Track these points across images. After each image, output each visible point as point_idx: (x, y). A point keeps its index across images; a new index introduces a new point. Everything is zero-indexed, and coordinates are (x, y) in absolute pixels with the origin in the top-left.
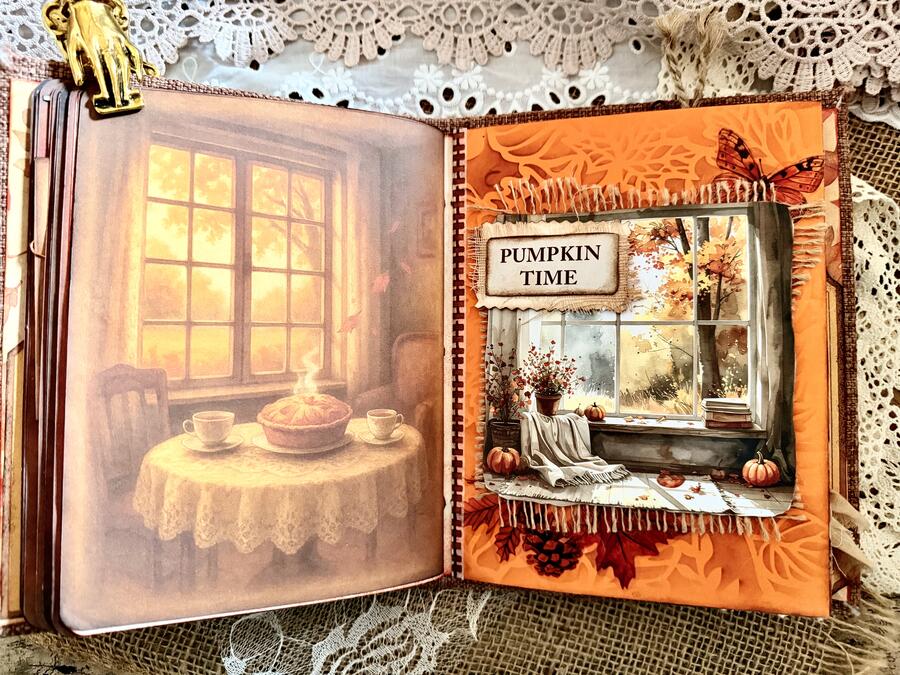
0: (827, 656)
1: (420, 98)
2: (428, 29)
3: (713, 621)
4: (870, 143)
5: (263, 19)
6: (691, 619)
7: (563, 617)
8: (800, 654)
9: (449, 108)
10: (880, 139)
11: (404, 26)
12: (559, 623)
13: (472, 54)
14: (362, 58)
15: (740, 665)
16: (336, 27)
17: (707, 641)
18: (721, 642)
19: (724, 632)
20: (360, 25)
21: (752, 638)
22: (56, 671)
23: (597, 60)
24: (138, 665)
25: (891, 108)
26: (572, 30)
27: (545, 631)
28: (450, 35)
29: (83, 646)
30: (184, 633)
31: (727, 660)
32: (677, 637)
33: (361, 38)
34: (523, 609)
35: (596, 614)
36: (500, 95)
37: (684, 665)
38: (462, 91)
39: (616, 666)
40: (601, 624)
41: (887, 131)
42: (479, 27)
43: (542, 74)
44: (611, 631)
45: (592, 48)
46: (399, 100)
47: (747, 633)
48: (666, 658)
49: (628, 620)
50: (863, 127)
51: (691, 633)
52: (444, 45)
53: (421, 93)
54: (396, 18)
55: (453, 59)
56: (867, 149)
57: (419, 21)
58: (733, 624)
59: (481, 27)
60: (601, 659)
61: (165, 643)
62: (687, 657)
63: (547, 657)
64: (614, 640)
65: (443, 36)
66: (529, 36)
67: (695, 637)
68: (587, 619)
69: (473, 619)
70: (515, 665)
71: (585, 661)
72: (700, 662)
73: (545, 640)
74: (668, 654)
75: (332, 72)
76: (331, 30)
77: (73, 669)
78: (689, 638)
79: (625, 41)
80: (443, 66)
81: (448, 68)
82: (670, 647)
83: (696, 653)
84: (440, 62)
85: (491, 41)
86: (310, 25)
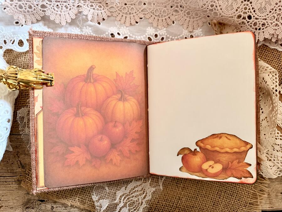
0: (252, 194)
2: (150, 16)
3: (224, 185)
4: (272, 54)
5: (102, 9)
6: (218, 185)
7: (184, 184)
8: (246, 193)
9: (156, 40)
10: (274, 53)
11: (143, 15)
12: (183, 186)
13: (163, 24)
14: (131, 23)
15: (230, 197)
16: (123, 13)
17: (222, 190)
18: (226, 190)
19: (227, 188)
20: (130, 13)
21: (234, 189)
22: (39, 201)
23: (198, 27)
24: (63, 199)
25: (278, 45)
26: (192, 18)
27: (179, 188)
28: (156, 18)
29: (48, 194)
30: (77, 190)
32: (214, 189)
33: (130, 17)
34: (173, 182)
35: (193, 183)
36: (171, 37)
37: (216, 197)
38: (160, 35)
39: (198, 198)
40: (194, 186)
41: (277, 51)
42: (165, 16)
43: (183, 31)
44: (197, 188)
45: (197, 23)
46: (142, 37)
47: (233, 188)
48: (211, 195)
49: (202, 185)
50: (270, 50)
51: (218, 188)
52: (155, 21)
53: (148, 35)
54: (141, 12)
55: (158, 25)
56: (271, 56)
58: (229, 185)
59: (166, 16)
60: (194, 196)
61: (72, 193)
62: (217, 195)
63: (179, 196)
64: (198, 190)
65: (154, 18)
66: (179, 19)
67: (219, 189)
68: (191, 185)
69: (161, 184)
70: (171, 198)
71: (190, 196)
72: (220, 196)
73: (179, 191)
74: (212, 194)
75: (122, 27)
76: (121, 14)
77: (44, 201)
78: (218, 190)
79: (206, 22)
80: (155, 28)
81: (156, 28)
82: (212, 192)
83: (219, 194)
84: (154, 26)
85: (168, 20)
86: (115, 12)
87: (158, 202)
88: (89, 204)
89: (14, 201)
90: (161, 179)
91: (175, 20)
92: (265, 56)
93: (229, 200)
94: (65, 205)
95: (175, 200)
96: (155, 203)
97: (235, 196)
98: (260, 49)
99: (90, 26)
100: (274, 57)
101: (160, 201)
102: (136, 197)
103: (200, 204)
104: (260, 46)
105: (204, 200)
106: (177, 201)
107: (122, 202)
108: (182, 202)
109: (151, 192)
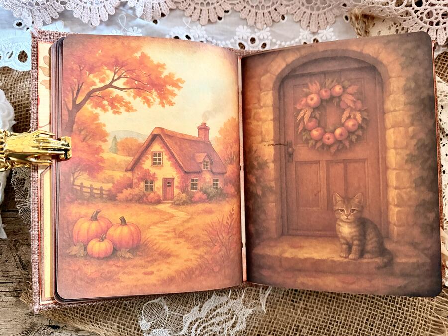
0: (433, 322)
1: (239, 41)
2: (242, 8)
3: (379, 305)
6: (368, 304)
7: (305, 303)
8: (420, 321)
11: (230, 6)
12: (304, 306)
13: (264, 21)
14: (209, 21)
15: (392, 327)
16: (196, 4)
17: (376, 315)
18: (382, 315)
19: (384, 311)
20: (208, 4)
21: (398, 313)
22: (50, 328)
23: (327, 25)
24: (93, 325)
26: (315, 9)
27: (296, 310)
28: (254, 11)
29: (65, 315)
30: (116, 309)
31: (385, 325)
32: (361, 313)
33: (208, 10)
34: (286, 299)
35: (322, 301)
36: (278, 42)
37: (365, 327)
38: (260, 40)
39: (332, 328)
40: (324, 307)
43: (300, 32)
44: (329, 310)
45: (324, 18)
46: (228, 42)
47: (395, 311)
48: (356, 324)
49: (338, 304)
51: (369, 311)
52: (251, 16)
53: (239, 39)
54: (227, 2)
55: (255, 23)
57: (238, 4)
58: (388, 306)
59: (269, 7)
60: (324, 324)
61: (106, 314)
62: (366, 323)
63: (297, 323)
64: (331, 315)
65: (250, 11)
66: (293, 12)
67: (370, 313)
68: (317, 304)
69: (263, 303)
70: (281, 327)
72: (372, 325)
73: (296, 314)
74: (357, 322)
75: (195, 27)
76: (193, 5)
77: (58, 327)
78: (367, 313)
79: (341, 16)
80: (251, 27)
81: (253, 27)
82: (358, 318)
83: (371, 321)
84: (249, 25)
85: (274, 14)
86: (183, 2)
87: (258, 335)
88: (136, 335)
89: (8, 326)
90: (264, 294)
93: (388, 333)
94: (94, 335)
95: (289, 332)
97: (401, 326)
99: (140, 26)
101: (262, 333)
102: (218, 324)
106: (292, 333)
107: (193, 334)
109: (246, 316)
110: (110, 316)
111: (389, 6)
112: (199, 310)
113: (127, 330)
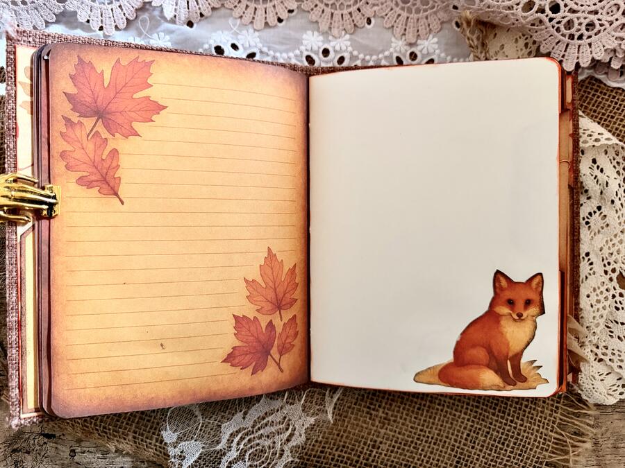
0: (555, 441)
1: (306, 53)
2: (313, 6)
3: (484, 416)
4: (612, 102)
6: (470, 415)
7: (386, 411)
8: (538, 439)
9: (327, 62)
10: (618, 99)
11: (296, 4)
12: (384, 415)
13: (343, 25)
14: (266, 24)
15: (500, 446)
17: (480, 429)
18: (488, 430)
19: (491, 424)
21: (509, 428)
22: (42, 437)
23: (430, 33)
24: (99, 435)
26: (413, 11)
27: (374, 420)
28: (328, 10)
31: (492, 442)
32: (460, 426)
33: (266, 9)
34: (360, 405)
35: (408, 410)
36: (361, 56)
37: (464, 445)
38: (336, 51)
39: (420, 445)
40: (411, 417)
41: (623, 94)
43: (392, 42)
44: (417, 421)
45: (427, 24)
46: (291, 54)
47: (506, 424)
48: (453, 440)
49: (429, 414)
50: (607, 90)
51: (470, 423)
52: (324, 18)
53: (307, 50)
55: (330, 28)
56: (609, 106)
59: (350, 6)
60: (410, 439)
61: (118, 421)
62: (466, 439)
63: (375, 438)
64: (420, 427)
65: (323, 11)
66: (384, 14)
67: (472, 426)
68: (402, 413)
69: (330, 410)
70: (353, 442)
71: (400, 441)
72: (474, 443)
73: (373, 426)
74: (454, 437)
75: (244, 32)
76: (245, 2)
77: (54, 436)
78: (468, 427)
79: (450, 21)
80: (323, 33)
81: (325, 34)
82: (456, 432)
83: (472, 437)
84: (321, 30)
85: (357, 16)
87: (322, 452)
88: (158, 448)
90: (332, 397)
91: (374, 16)
92: (593, 106)
93: (495, 453)
94: (102, 448)
95: (363, 448)
96: (314, 453)
97: (512, 445)
98: (583, 89)
99: (167, 32)
100: (618, 109)
101: (326, 450)
102: (268, 437)
103: (425, 461)
104: (583, 81)
105: (435, 451)
106: (367, 450)
107: (234, 449)
108: (381, 454)
109: (306, 427)
110: (123, 423)
111: (514, 11)
112: (244, 418)
113: (146, 442)
